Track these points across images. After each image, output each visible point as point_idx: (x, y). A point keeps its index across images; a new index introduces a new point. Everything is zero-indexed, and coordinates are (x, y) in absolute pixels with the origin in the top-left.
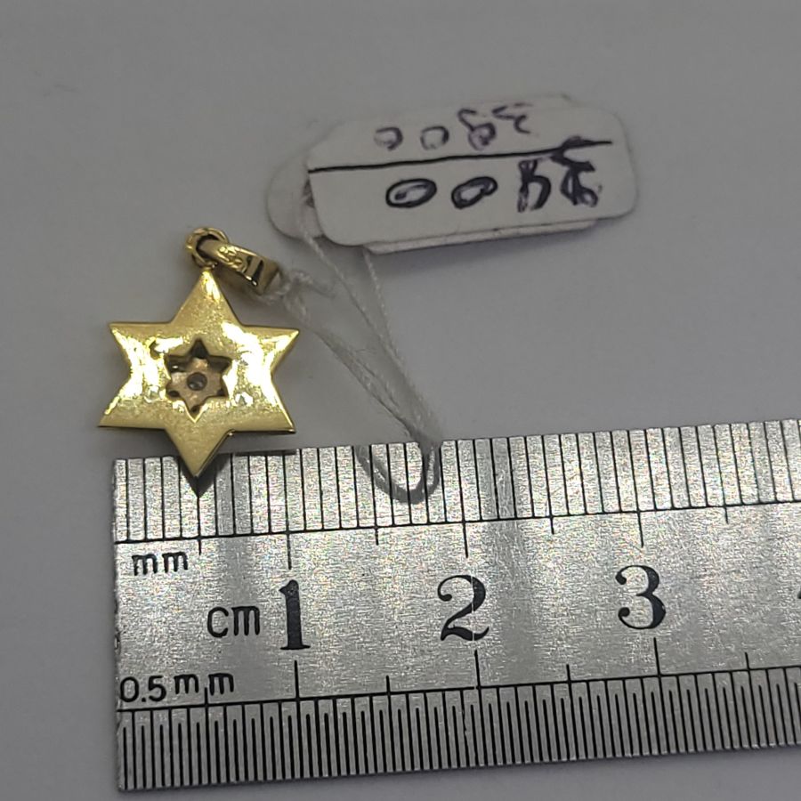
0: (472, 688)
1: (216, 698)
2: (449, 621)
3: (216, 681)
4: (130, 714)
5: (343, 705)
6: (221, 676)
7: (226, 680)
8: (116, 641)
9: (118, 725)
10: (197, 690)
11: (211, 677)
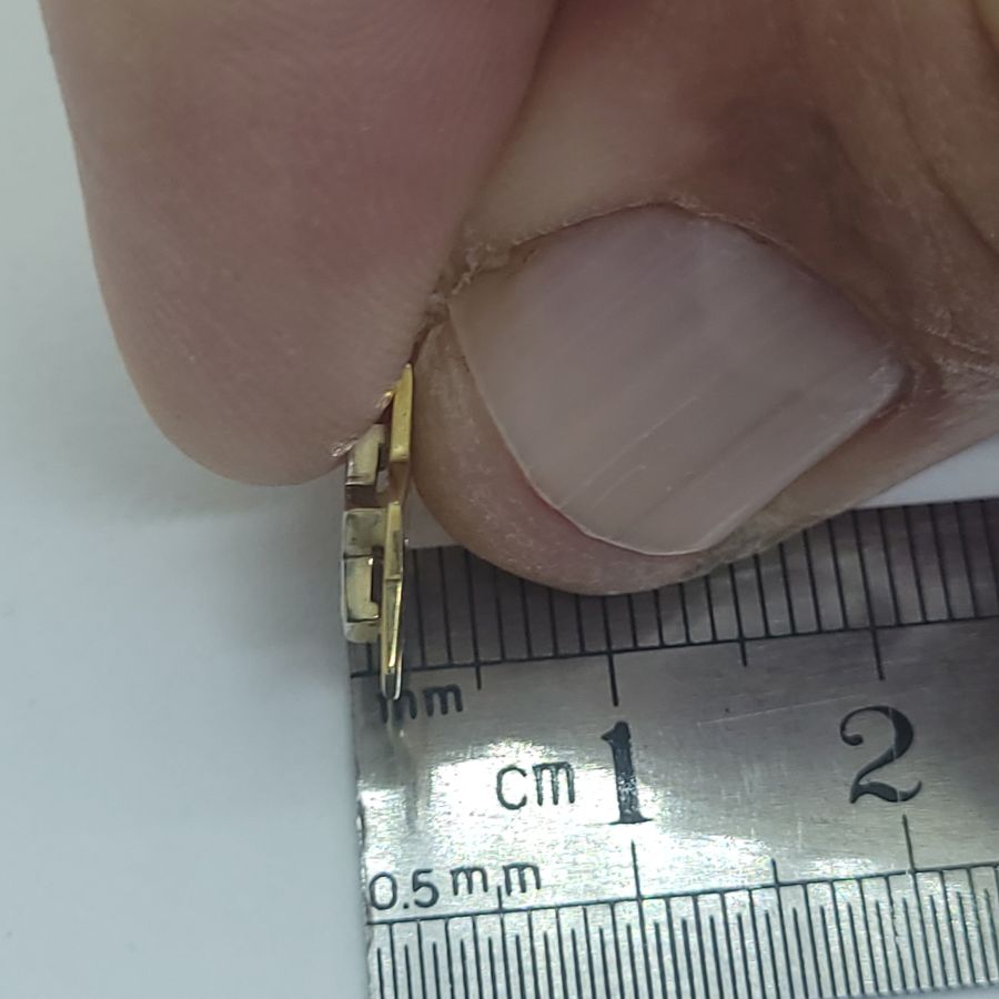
0: (903, 873)
1: (515, 900)
2: (860, 777)
3: (514, 874)
4: (385, 928)
5: (709, 904)
6: (521, 867)
7: (529, 874)
8: (359, 821)
9: (369, 945)
10: (485, 889)
11: (506, 869)
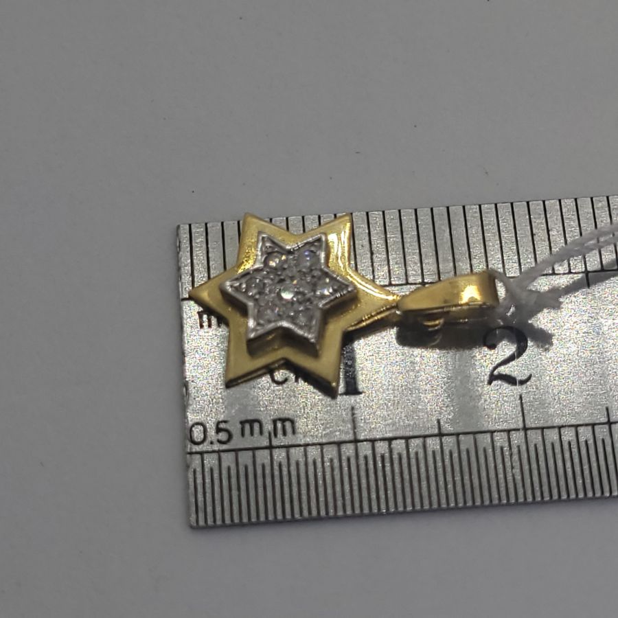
0: (518, 430)
1: (280, 440)
2: (495, 368)
3: (279, 425)
4: (198, 456)
5: (399, 445)
6: (283, 420)
7: (288, 424)
8: (184, 389)
9: (188, 467)
10: (261, 433)
11: (275, 422)
